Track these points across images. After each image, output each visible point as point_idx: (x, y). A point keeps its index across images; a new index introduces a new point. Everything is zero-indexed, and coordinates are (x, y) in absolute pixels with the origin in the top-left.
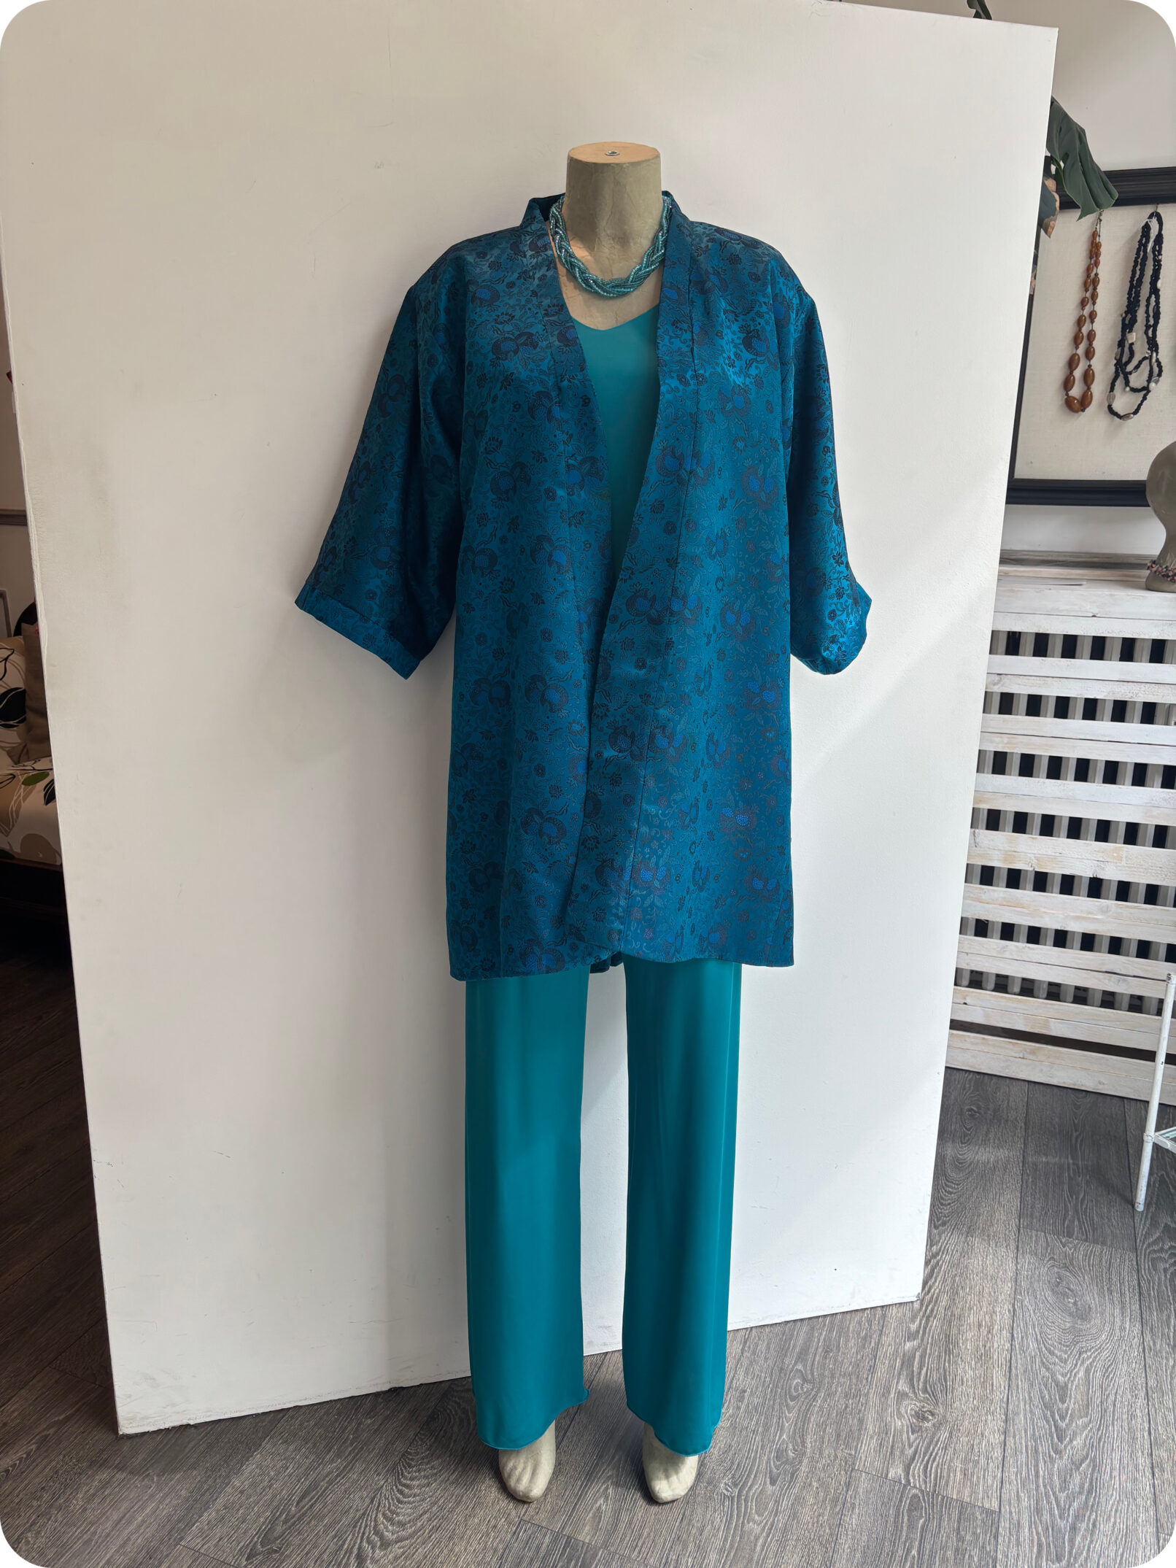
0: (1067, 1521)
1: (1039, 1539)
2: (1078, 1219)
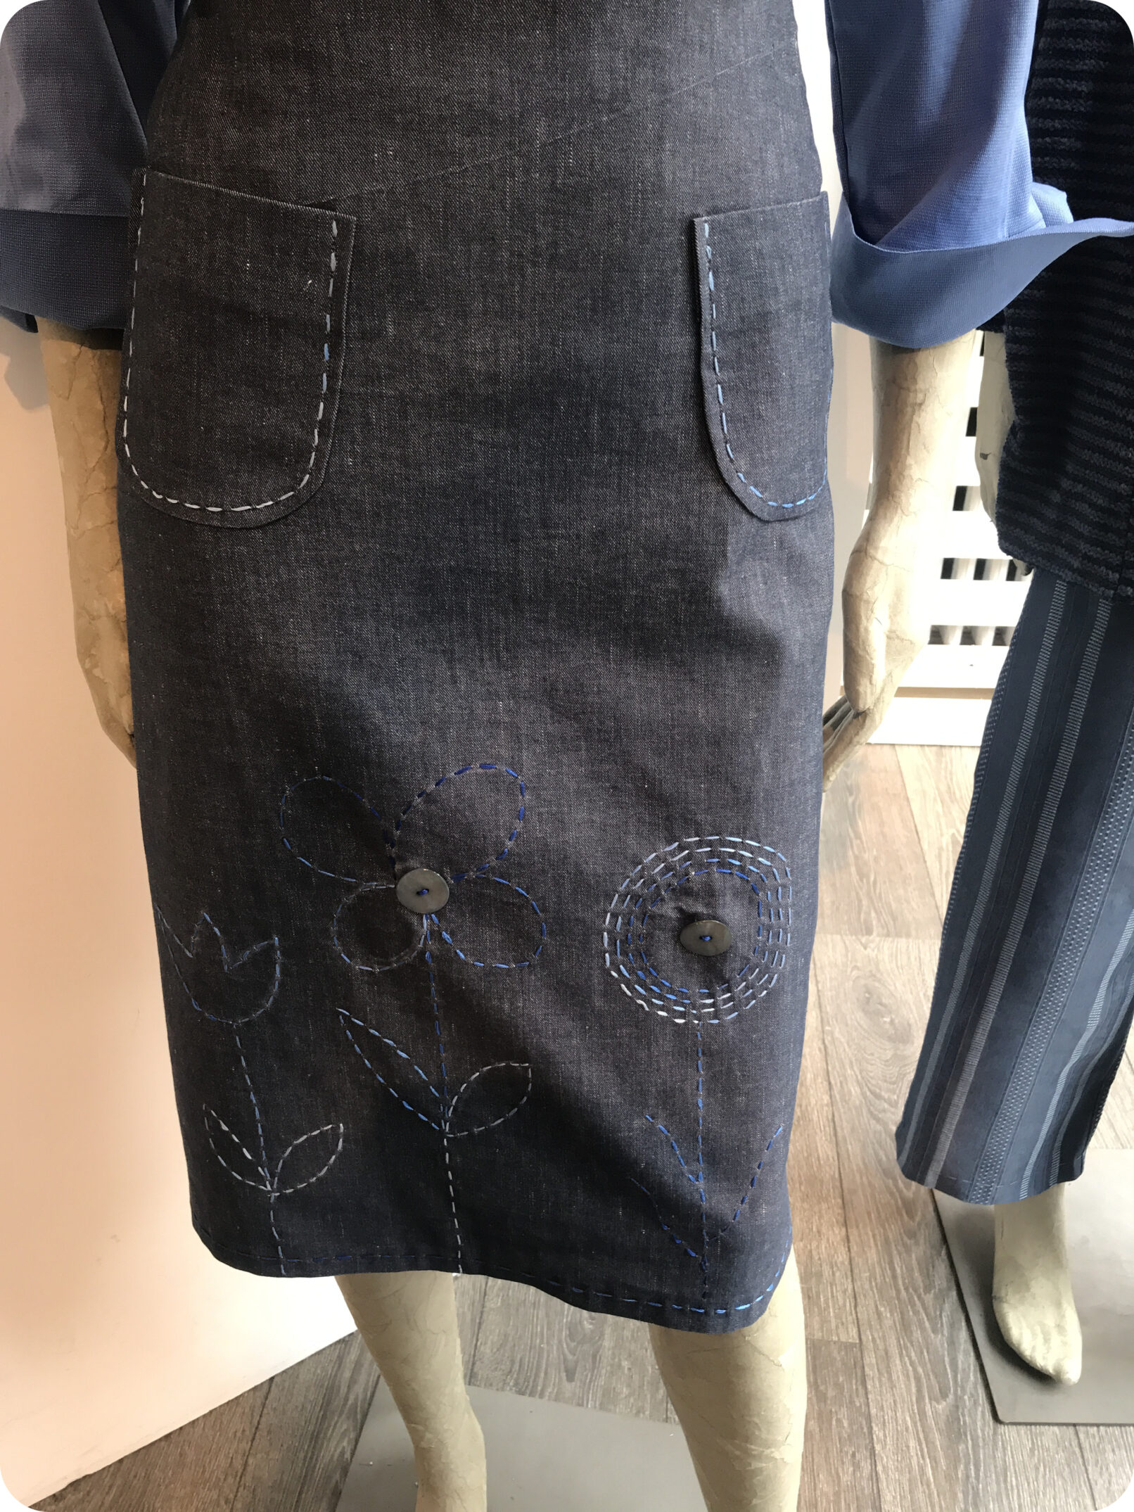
0: (943, 1335)
1: (915, 1370)
2: (875, 909)
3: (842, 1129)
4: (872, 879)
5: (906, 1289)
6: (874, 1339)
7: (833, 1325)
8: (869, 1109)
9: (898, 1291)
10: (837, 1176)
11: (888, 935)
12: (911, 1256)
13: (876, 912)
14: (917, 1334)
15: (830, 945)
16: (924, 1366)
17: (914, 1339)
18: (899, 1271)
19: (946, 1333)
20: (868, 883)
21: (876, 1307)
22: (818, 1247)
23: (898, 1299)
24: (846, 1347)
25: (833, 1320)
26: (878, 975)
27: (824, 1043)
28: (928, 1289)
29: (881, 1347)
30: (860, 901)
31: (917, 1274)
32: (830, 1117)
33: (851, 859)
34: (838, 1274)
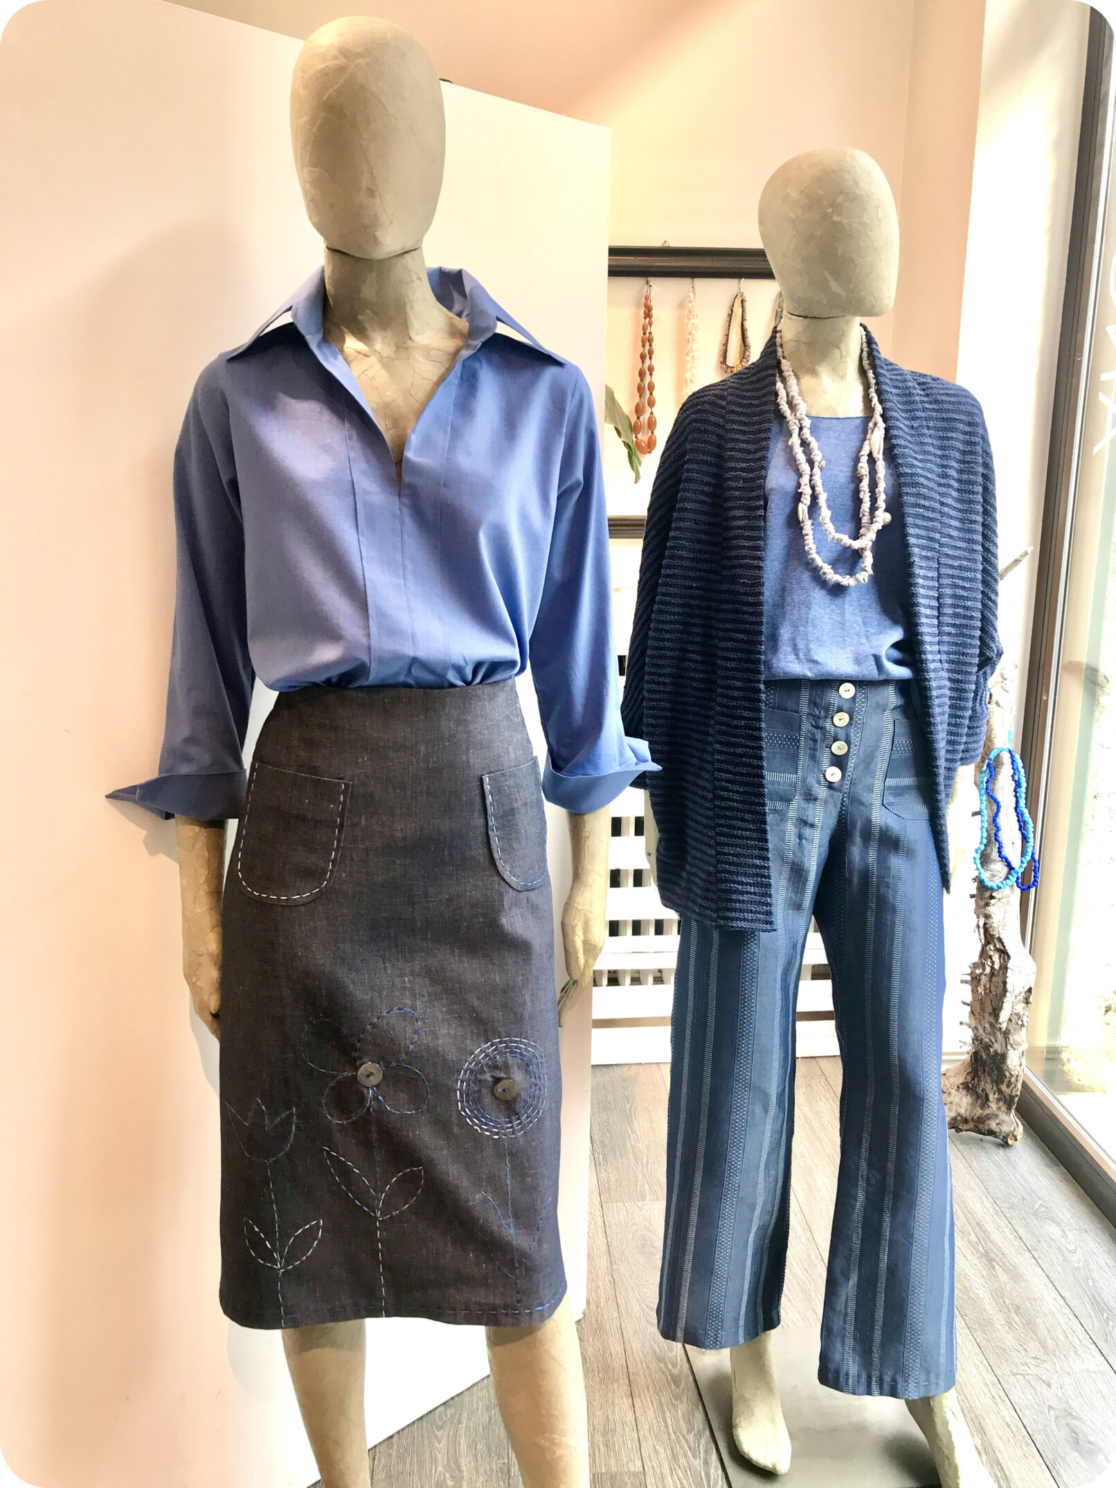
0: (700, 1458)
2: (647, 1182)
3: (627, 1333)
4: (645, 1161)
5: (675, 1433)
6: (653, 1467)
7: (625, 1462)
8: (646, 1318)
9: (669, 1435)
10: (624, 1364)
11: (657, 1200)
12: (677, 1411)
13: (649, 1185)
14: (682, 1461)
15: (616, 1210)
16: (687, 1479)
17: (681, 1464)
18: (669, 1422)
19: (702, 1457)
20: (642, 1164)
21: (655, 1447)
22: (613, 1412)
23: (670, 1440)
24: (634, 1475)
25: (625, 1459)
26: (651, 1228)
27: (613, 1277)
28: (689, 1431)
29: (658, 1471)
30: (636, 1177)
31: (682, 1422)
32: (619, 1326)
33: (630, 1149)
34: (627, 1429)
